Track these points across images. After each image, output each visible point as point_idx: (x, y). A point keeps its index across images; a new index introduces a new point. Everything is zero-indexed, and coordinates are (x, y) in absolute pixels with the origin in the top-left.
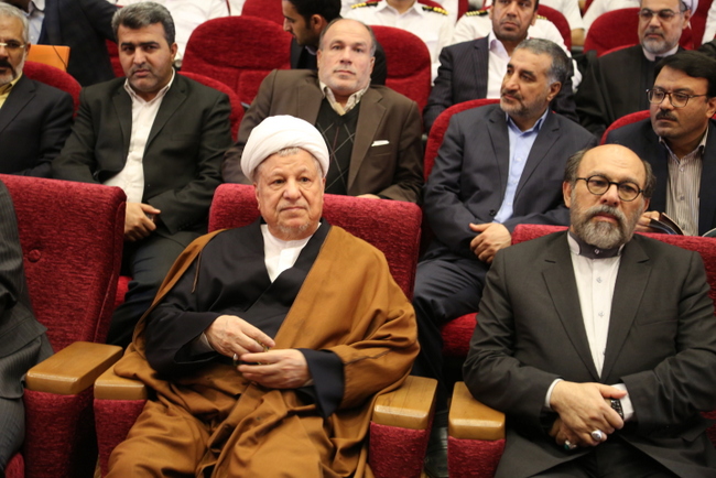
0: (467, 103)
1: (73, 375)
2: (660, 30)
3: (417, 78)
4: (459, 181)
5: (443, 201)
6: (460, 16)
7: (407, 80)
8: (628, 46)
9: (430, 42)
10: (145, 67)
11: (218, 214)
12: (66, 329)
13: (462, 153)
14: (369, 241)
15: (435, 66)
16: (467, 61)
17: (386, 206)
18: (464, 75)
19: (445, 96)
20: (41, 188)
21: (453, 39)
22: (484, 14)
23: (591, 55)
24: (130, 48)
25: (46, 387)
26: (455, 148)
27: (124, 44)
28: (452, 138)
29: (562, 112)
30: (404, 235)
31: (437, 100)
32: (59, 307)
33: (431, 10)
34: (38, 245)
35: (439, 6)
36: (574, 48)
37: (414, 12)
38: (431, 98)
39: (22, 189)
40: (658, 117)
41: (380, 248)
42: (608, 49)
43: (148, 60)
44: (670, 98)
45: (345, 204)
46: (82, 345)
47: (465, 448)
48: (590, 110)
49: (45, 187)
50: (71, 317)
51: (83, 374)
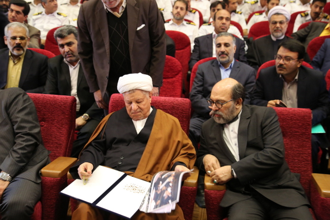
0: (206, 59)
1: (59, 170)
2: (280, 29)
3: (186, 50)
4: (203, 90)
5: (197, 98)
6: (200, 26)
7: (182, 51)
8: (265, 36)
9: (191, 36)
10: (70, 53)
11: (112, 106)
12: (55, 152)
13: (203, 79)
14: (171, 114)
15: (192, 45)
16: (204, 43)
17: (177, 100)
18: (203, 48)
19: (197, 56)
20: (44, 98)
21: (199, 35)
22: (210, 24)
23: (251, 39)
24: (62, 46)
25: (49, 175)
26: (200, 77)
27: (60, 45)
28: (199, 74)
29: (242, 61)
30: (185, 111)
31: (194, 58)
32: (52, 143)
33: (190, 24)
34: (43, 120)
35: (192, 22)
36: (244, 36)
37: (183, 25)
38: (191, 57)
39: (37, 98)
40: (279, 67)
41: (175, 117)
42: (257, 36)
43: (70, 50)
44: (283, 60)
45: (161, 100)
46: (62, 158)
47: (211, 194)
48: (252, 60)
49: (45, 98)
50: (57, 147)
51: (63, 170)
